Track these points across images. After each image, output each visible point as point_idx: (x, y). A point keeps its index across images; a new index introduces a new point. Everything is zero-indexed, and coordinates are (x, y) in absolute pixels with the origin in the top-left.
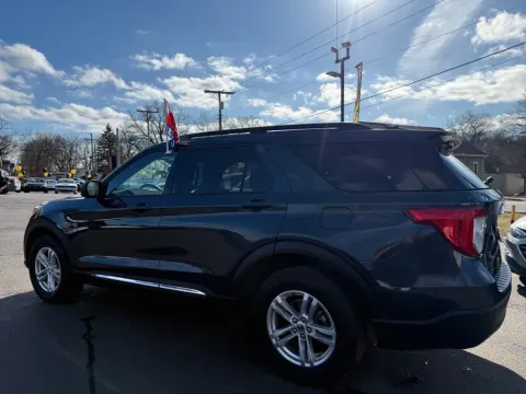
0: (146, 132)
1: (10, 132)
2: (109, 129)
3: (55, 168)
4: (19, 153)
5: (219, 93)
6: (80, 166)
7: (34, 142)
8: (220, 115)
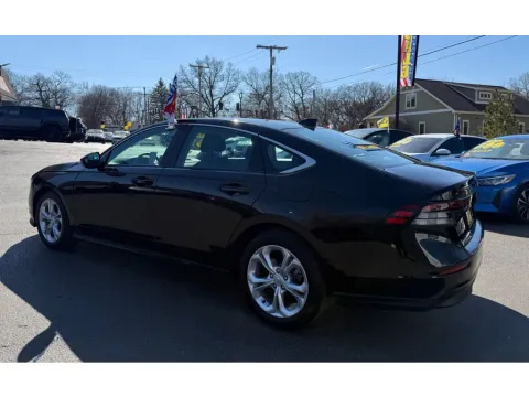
0: (197, 87)
1: (68, 85)
2: (161, 84)
3: (109, 120)
4: (76, 106)
5: (271, 48)
6: (134, 119)
7: (91, 95)
8: (271, 71)
